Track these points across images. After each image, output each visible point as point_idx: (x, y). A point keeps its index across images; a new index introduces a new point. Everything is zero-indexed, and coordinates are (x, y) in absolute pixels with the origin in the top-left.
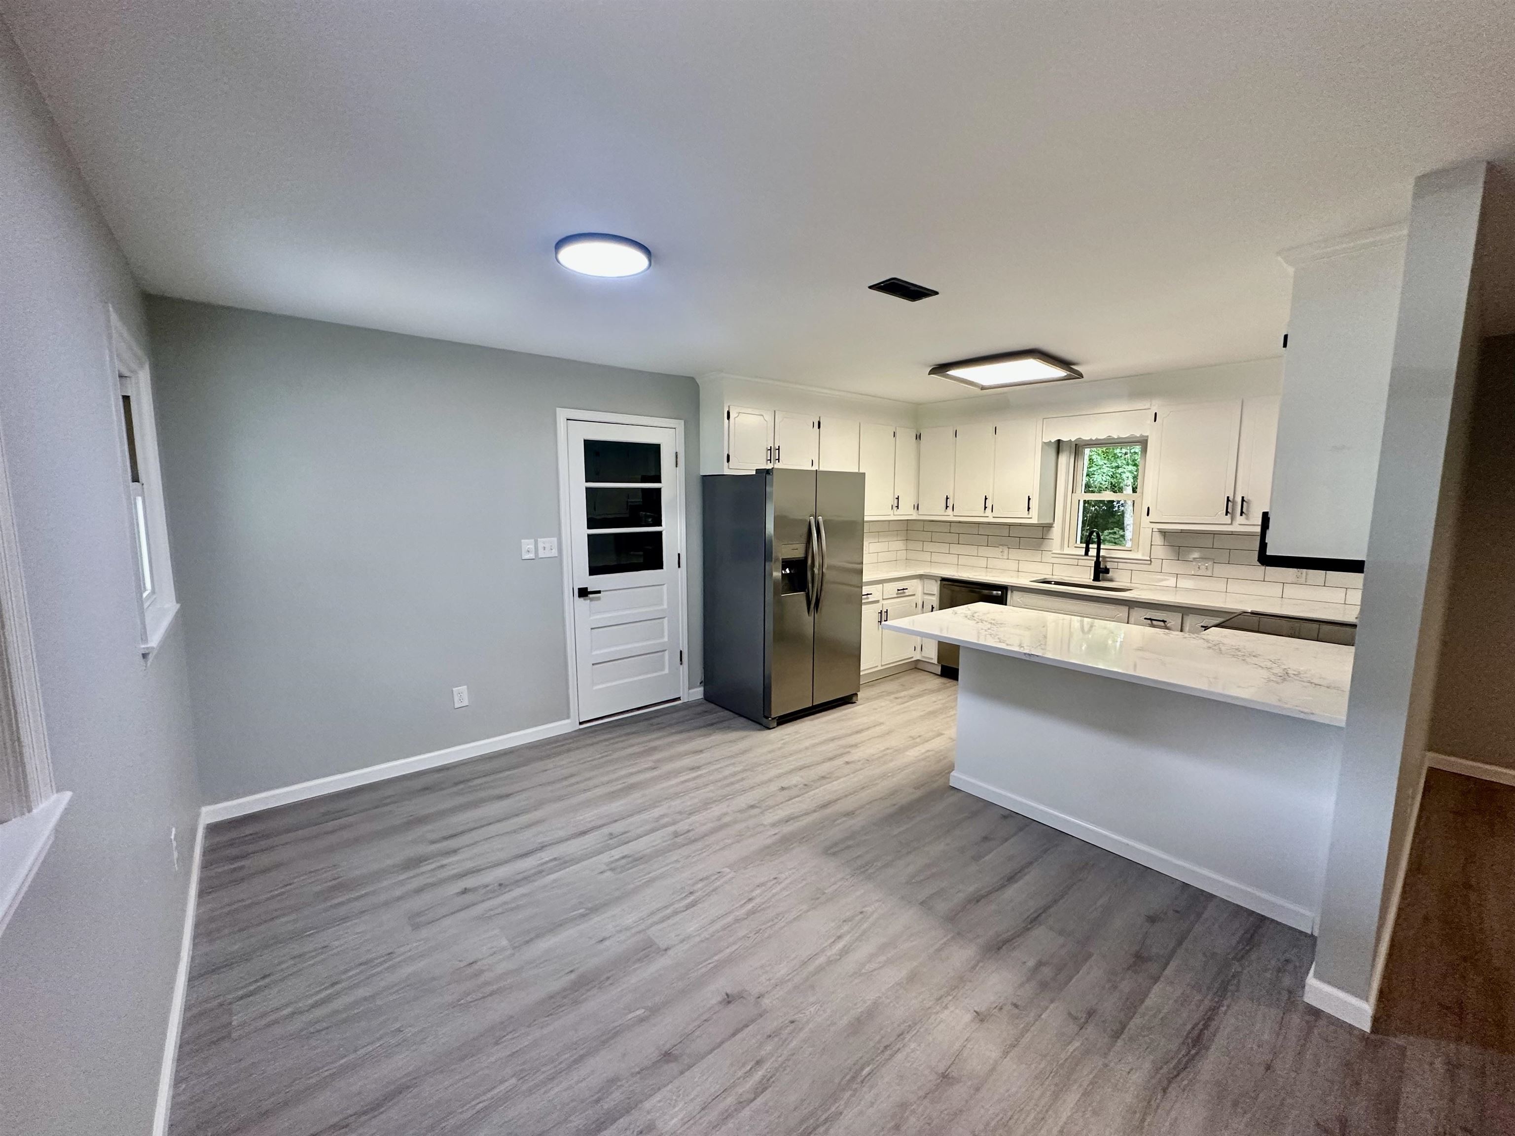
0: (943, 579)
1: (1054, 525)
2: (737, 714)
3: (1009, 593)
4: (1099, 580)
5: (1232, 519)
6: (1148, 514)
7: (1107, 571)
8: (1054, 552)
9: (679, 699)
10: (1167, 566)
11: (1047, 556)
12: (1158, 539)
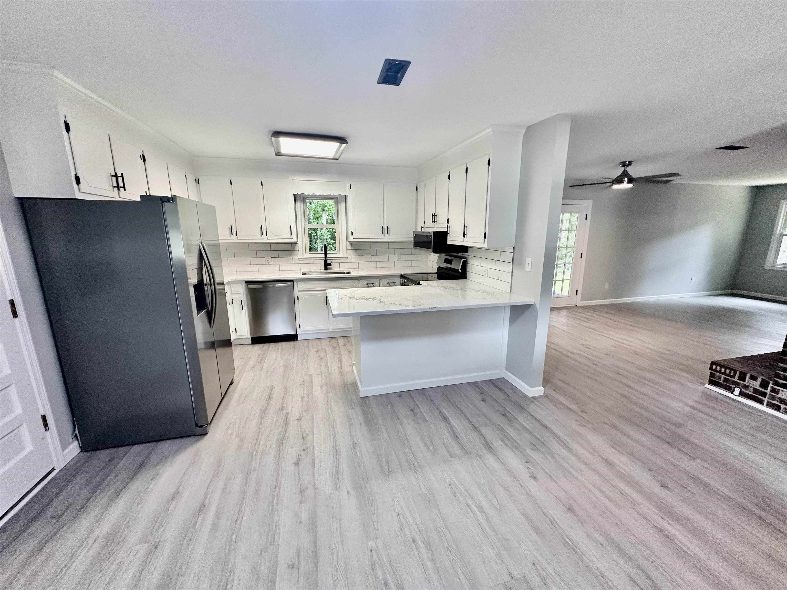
0: (248, 283)
1: (298, 242)
2: (153, 441)
3: (295, 283)
4: (327, 270)
5: (384, 236)
6: (352, 235)
7: (330, 264)
8: (299, 257)
9: (53, 469)
10: (355, 259)
11: (296, 260)
12: (349, 246)
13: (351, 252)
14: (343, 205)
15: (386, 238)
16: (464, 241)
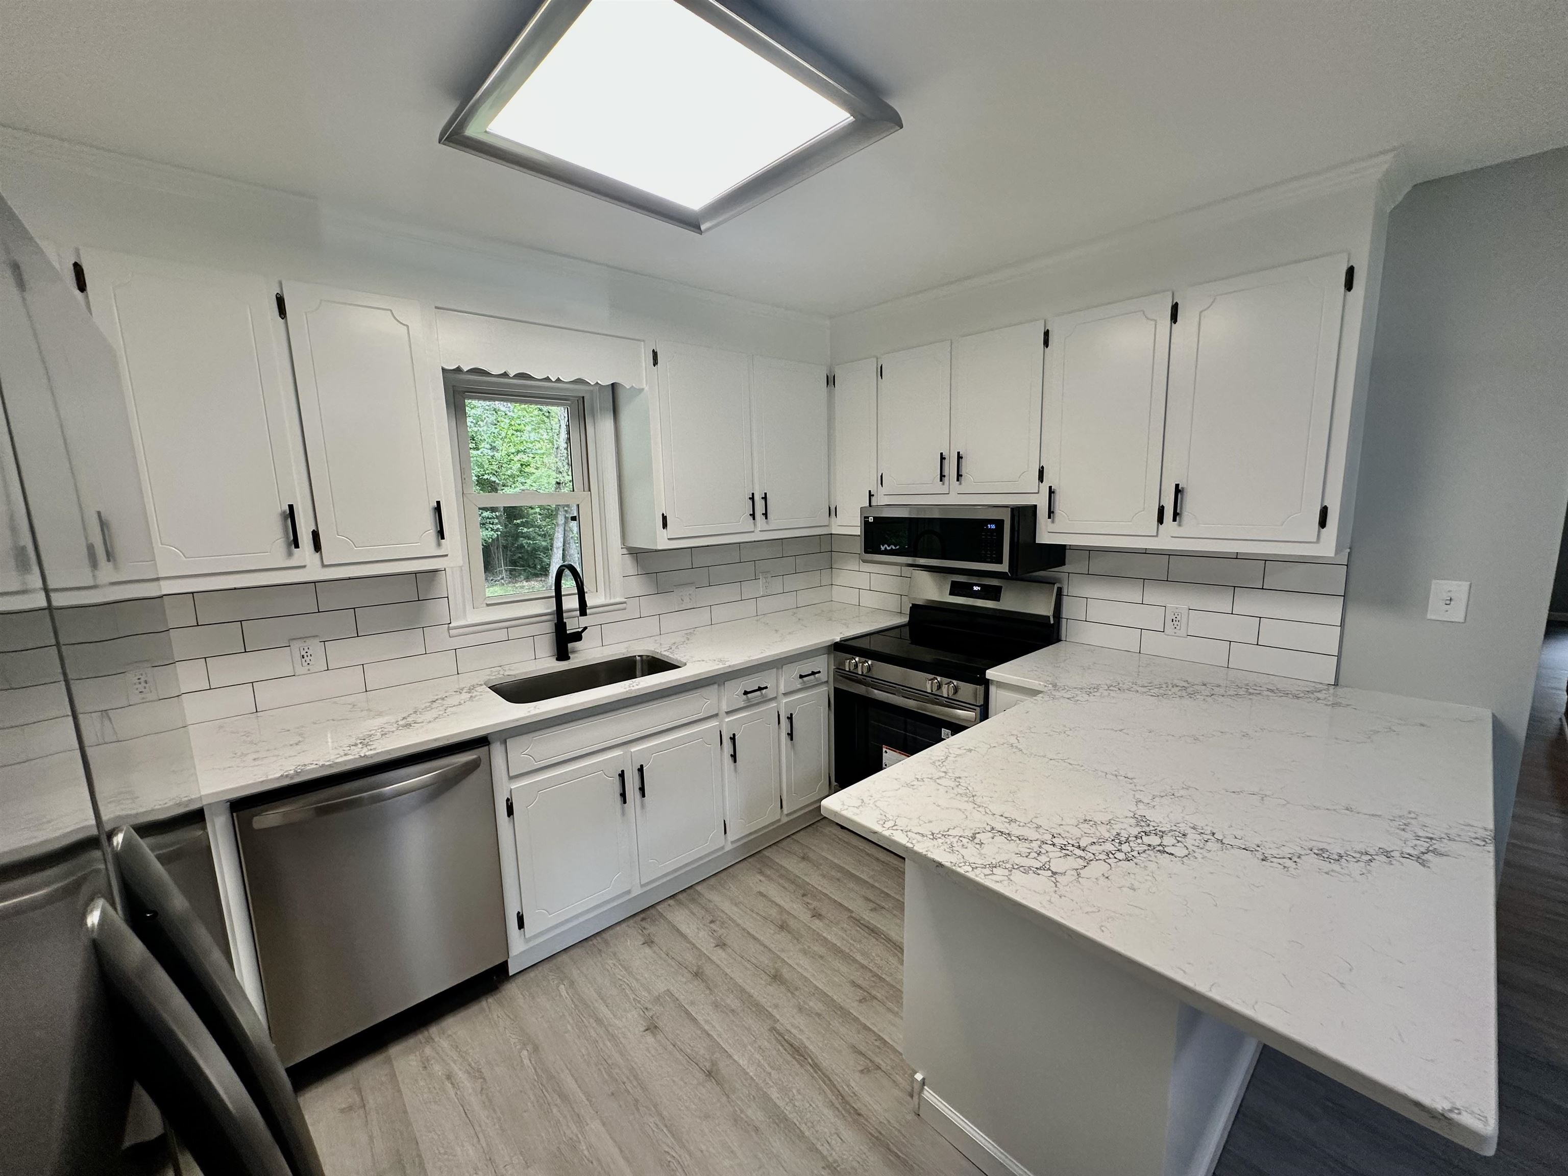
4: (568, 658)
5: (756, 524)
7: (579, 636)
8: (453, 625)
13: (636, 586)
14: (606, 425)
15: (760, 531)
16: (1157, 536)
